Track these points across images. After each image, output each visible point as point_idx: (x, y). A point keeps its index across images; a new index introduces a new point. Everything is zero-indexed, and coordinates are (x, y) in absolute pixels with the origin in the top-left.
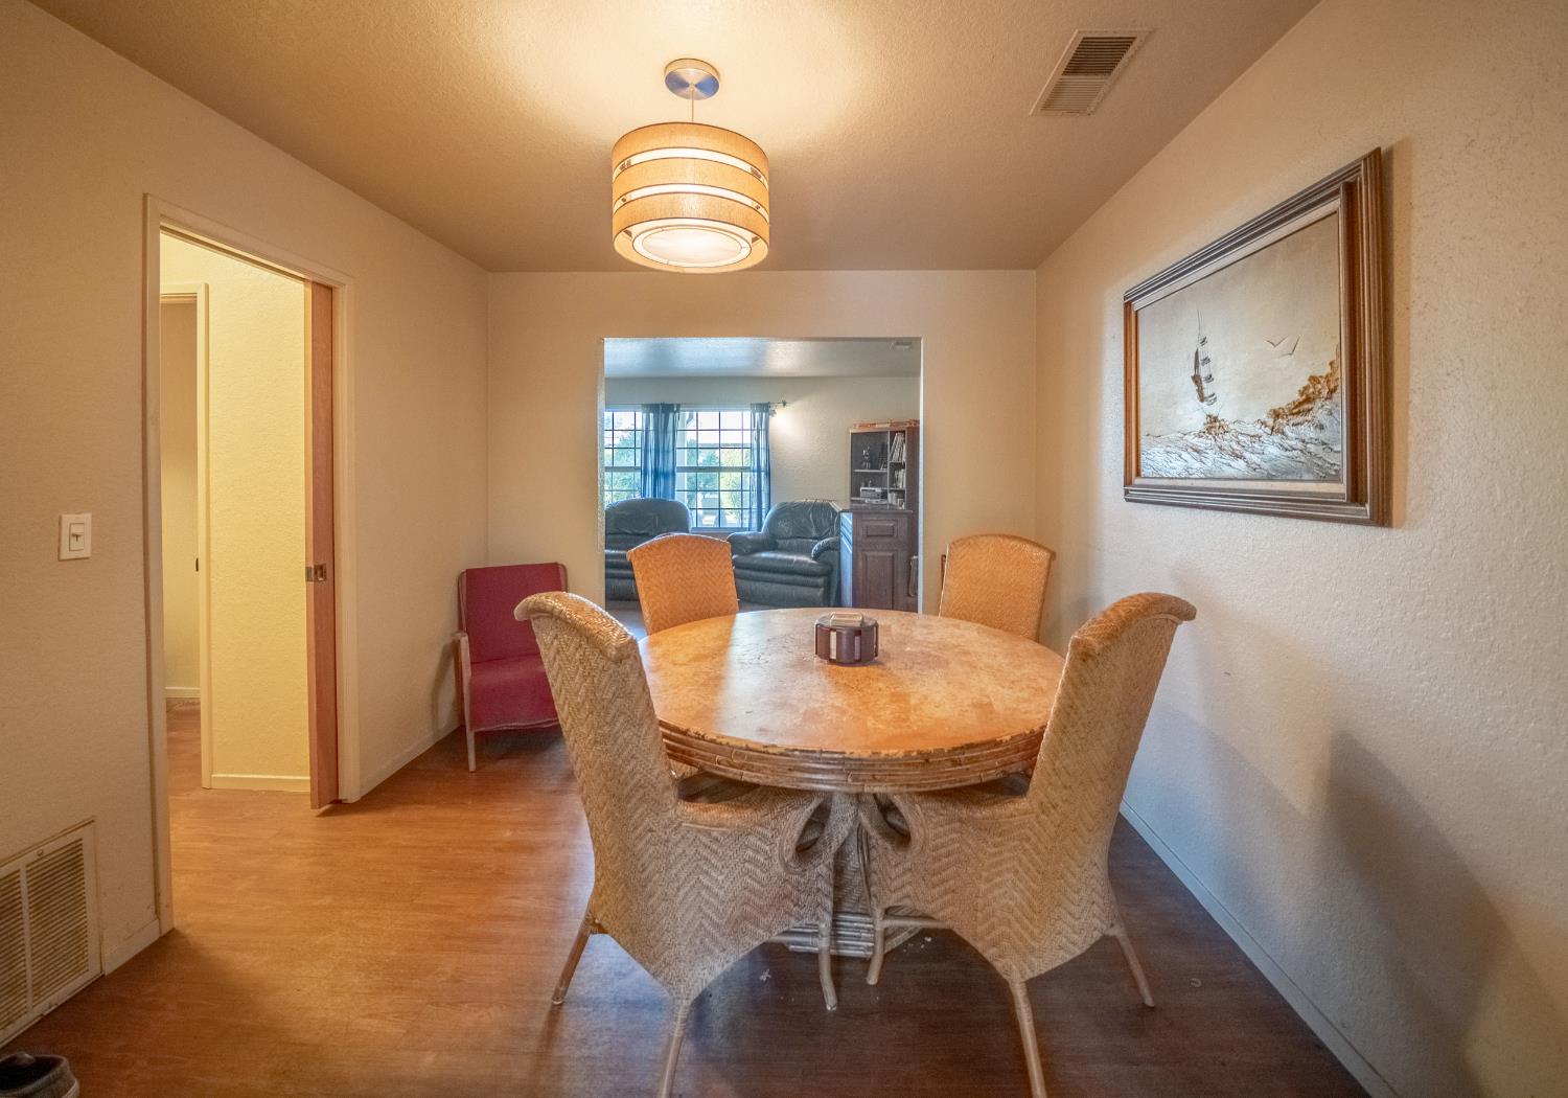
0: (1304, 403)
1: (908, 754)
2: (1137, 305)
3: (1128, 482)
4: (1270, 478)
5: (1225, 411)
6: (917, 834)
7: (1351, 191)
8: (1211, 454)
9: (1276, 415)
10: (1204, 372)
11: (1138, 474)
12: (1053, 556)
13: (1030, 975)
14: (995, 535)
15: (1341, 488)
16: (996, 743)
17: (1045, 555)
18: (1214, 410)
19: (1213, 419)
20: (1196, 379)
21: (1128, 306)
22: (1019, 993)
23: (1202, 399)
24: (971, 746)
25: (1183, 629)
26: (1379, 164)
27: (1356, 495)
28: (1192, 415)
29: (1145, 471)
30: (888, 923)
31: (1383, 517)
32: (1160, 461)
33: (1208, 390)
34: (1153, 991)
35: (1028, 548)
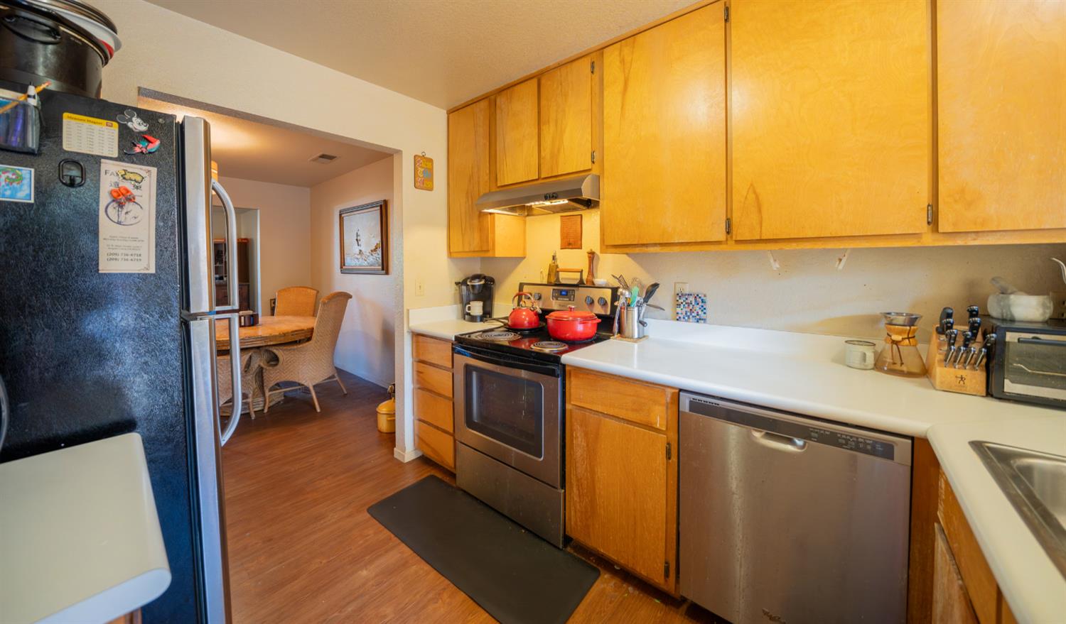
0: (375, 250)
1: (280, 334)
2: (343, 215)
3: (341, 267)
4: (371, 266)
5: (363, 248)
6: (281, 359)
7: (381, 206)
8: (360, 260)
9: (372, 251)
10: (359, 238)
11: (344, 265)
12: (318, 292)
13: (314, 384)
14: (297, 287)
15: (380, 267)
16: (303, 330)
17: (315, 292)
18: (361, 248)
19: (360, 251)
20: (357, 240)
21: (340, 215)
22: (311, 388)
23: (358, 245)
24: (296, 331)
25: (350, 300)
26: (386, 202)
27: (383, 269)
28: (356, 249)
29: (346, 264)
30: (271, 393)
31: (387, 273)
32: (350, 262)
33: (360, 243)
34: (347, 390)
35: (309, 290)
